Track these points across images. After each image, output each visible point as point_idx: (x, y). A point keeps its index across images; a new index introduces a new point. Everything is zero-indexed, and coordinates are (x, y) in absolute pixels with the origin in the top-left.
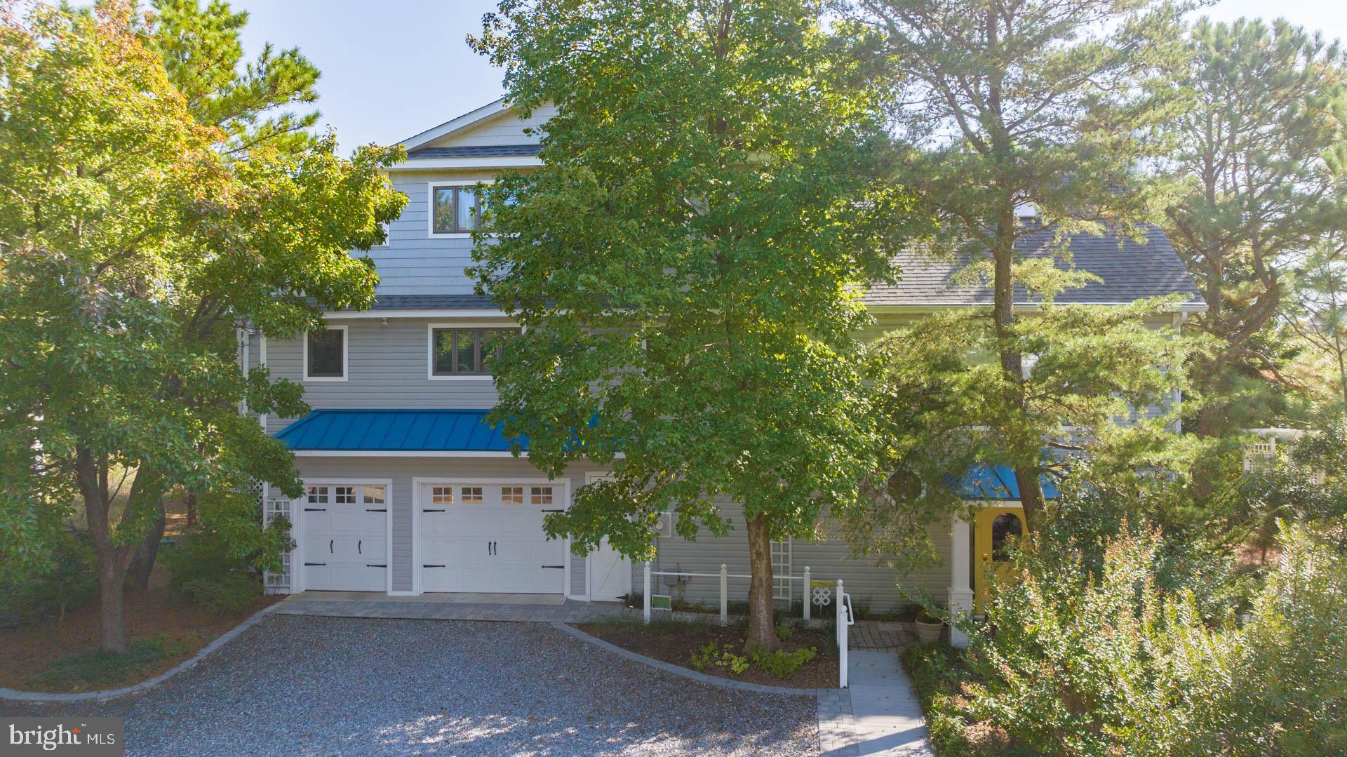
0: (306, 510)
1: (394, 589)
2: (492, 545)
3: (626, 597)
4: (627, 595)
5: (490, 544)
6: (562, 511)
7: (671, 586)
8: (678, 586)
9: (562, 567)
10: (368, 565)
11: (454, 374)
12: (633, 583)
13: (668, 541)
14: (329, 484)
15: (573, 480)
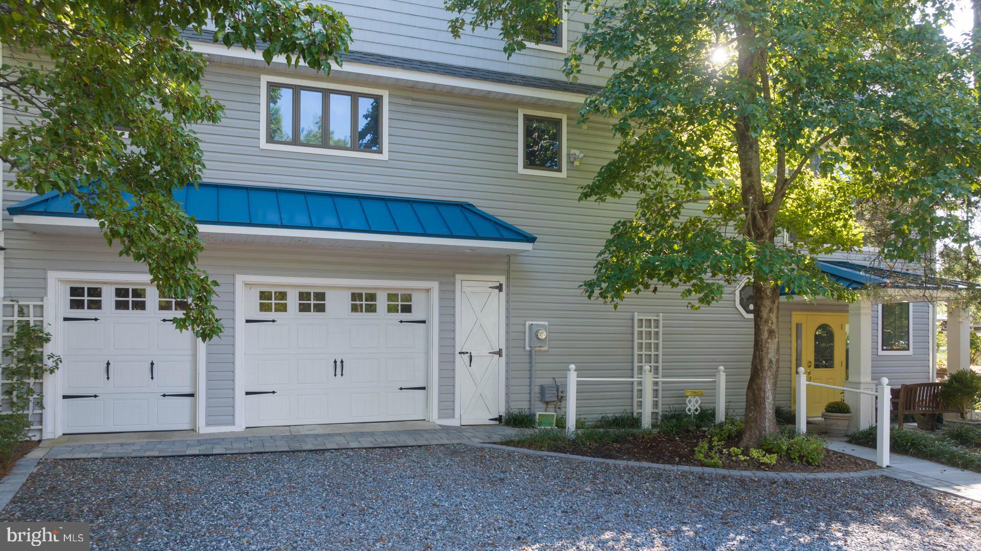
0: (66, 319)
1: (208, 424)
2: (339, 364)
3: (499, 419)
4: (500, 416)
5: (335, 362)
6: (424, 322)
7: (547, 403)
8: (554, 403)
9: (424, 388)
10: (164, 395)
11: (295, 145)
12: (507, 402)
13: (545, 353)
14: (105, 283)
15: (441, 284)
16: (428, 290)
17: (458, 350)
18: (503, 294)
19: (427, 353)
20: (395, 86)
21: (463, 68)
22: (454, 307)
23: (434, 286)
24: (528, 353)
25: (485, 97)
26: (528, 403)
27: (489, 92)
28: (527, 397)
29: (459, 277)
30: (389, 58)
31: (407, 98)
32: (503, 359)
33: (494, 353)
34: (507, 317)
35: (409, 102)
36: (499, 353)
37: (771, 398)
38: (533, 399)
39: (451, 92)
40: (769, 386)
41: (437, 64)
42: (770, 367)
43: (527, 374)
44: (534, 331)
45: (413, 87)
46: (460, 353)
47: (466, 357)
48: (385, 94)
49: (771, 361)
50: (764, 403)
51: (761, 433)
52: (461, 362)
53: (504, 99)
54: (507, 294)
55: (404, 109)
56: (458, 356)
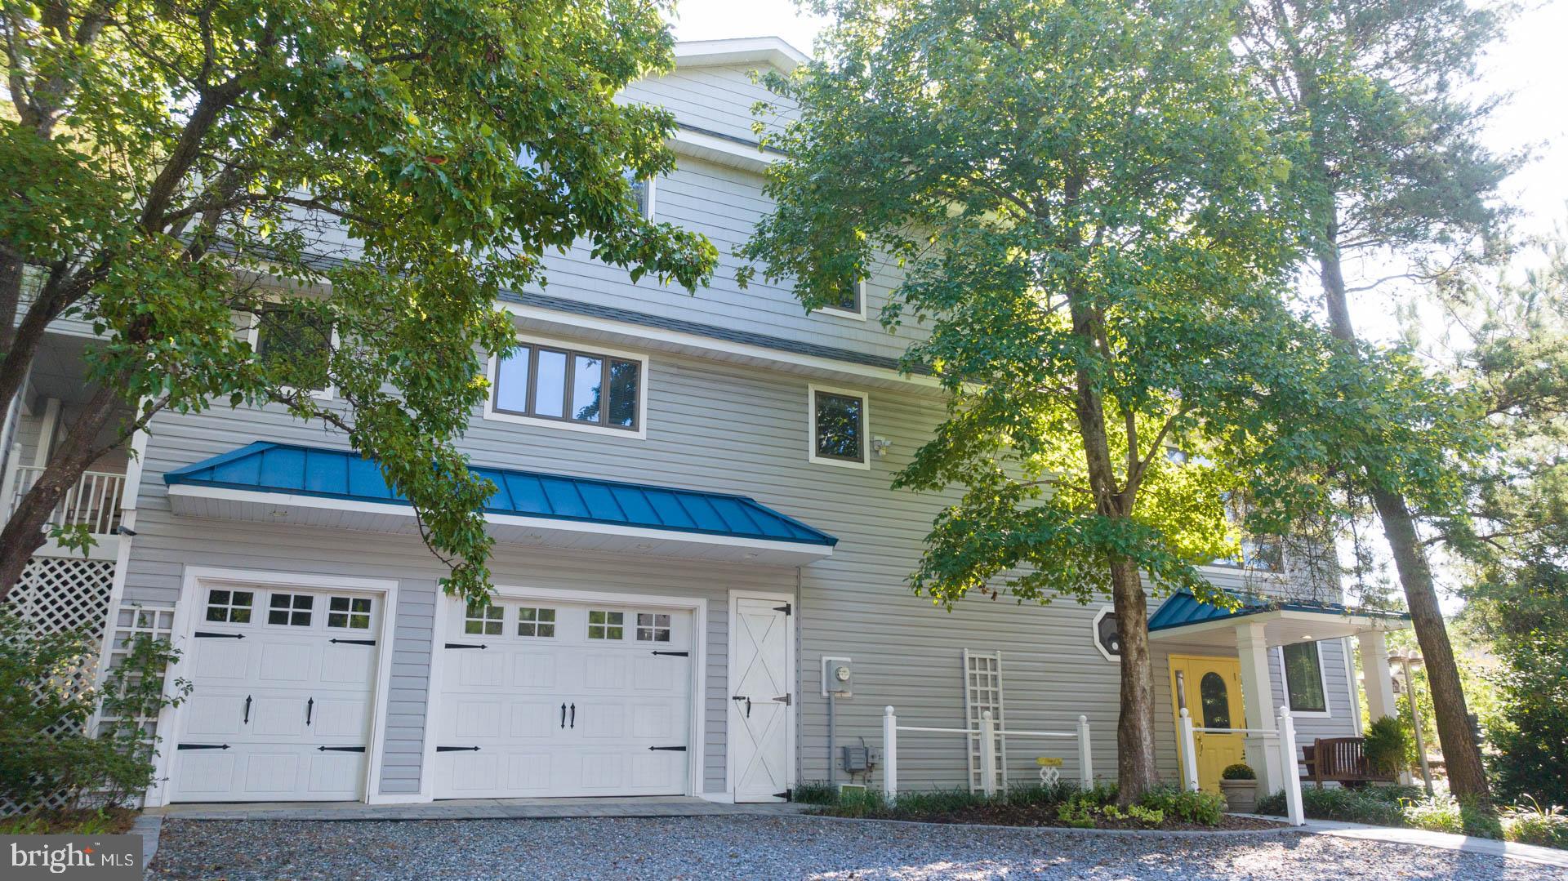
0: (198, 635)
1: (383, 791)
3: (788, 794)
4: (789, 791)
5: (564, 707)
6: (685, 654)
7: (853, 772)
8: (863, 773)
9: (683, 749)
10: (322, 749)
11: (528, 416)
12: (798, 770)
13: (848, 702)
14: (259, 586)
15: (710, 602)
16: (692, 611)
17: (731, 694)
18: (791, 618)
19: (690, 698)
20: (658, 351)
21: (741, 333)
22: (727, 634)
23: (701, 604)
24: (826, 701)
25: (768, 368)
26: (826, 772)
27: (774, 362)
28: (824, 764)
29: (733, 593)
30: (651, 317)
31: (672, 366)
32: (792, 708)
33: (780, 699)
34: (797, 650)
35: (674, 370)
36: (787, 700)
37: (1149, 739)
38: (833, 765)
39: (725, 360)
40: (1144, 724)
41: (710, 327)
42: (1144, 698)
43: (824, 731)
44: (833, 672)
45: (679, 352)
46: (735, 698)
47: (742, 704)
48: (645, 361)
49: (1144, 690)
50: (1141, 746)
51: (1140, 787)
52: (735, 710)
53: (791, 371)
54: (797, 619)
55: (667, 378)
56: (731, 702)
